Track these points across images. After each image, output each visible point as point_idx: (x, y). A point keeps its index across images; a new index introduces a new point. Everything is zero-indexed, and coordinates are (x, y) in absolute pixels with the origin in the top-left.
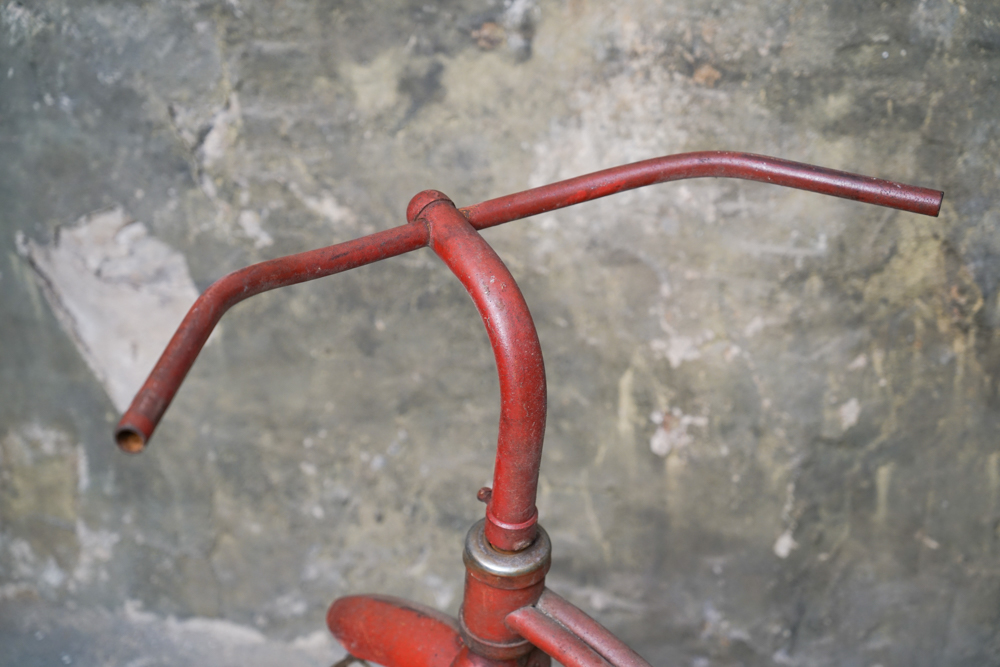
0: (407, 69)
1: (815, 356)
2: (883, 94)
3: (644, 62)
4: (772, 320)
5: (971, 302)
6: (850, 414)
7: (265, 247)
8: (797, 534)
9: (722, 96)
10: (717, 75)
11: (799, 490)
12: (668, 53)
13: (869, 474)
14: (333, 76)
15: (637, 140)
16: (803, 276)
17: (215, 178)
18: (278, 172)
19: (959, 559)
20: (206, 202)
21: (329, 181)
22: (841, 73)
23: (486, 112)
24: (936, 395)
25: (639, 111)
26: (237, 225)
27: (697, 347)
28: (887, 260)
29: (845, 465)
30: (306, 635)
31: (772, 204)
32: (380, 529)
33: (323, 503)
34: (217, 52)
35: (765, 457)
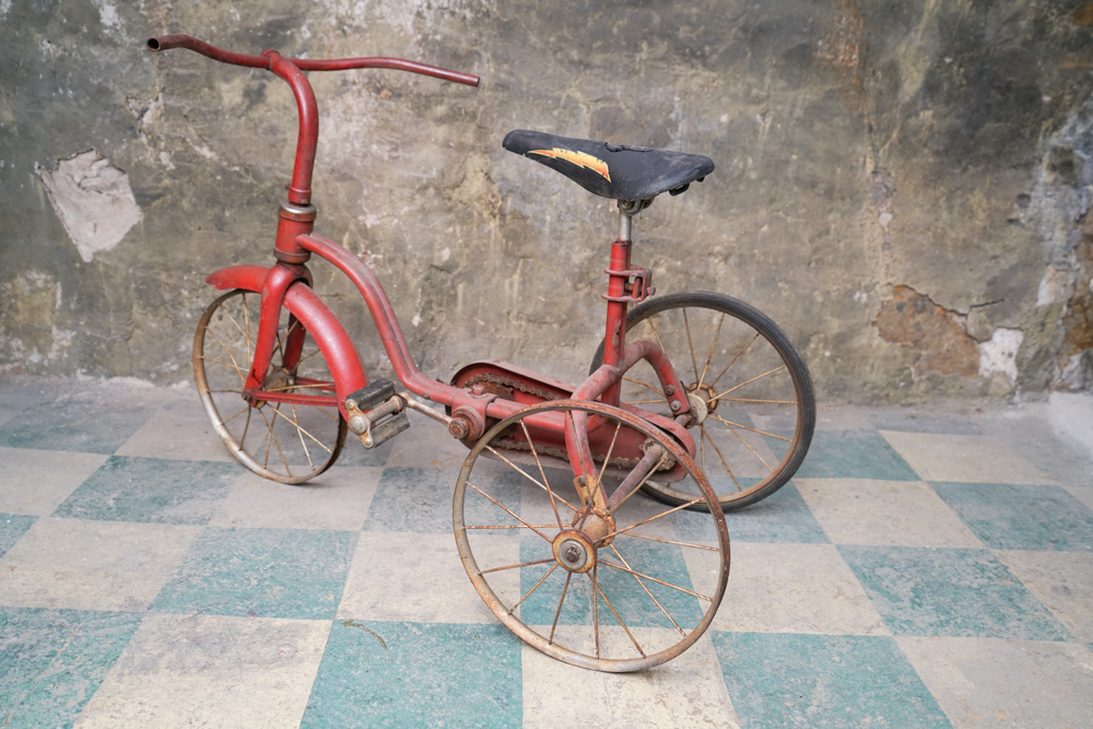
0: (248, 86)
1: (431, 226)
2: (459, 106)
3: (358, 87)
4: (412, 208)
5: (497, 202)
6: (446, 254)
7: (171, 170)
8: (423, 314)
9: (392, 103)
10: (390, 94)
11: (424, 291)
12: (369, 83)
13: (454, 287)
14: (212, 88)
15: (354, 123)
16: (426, 187)
17: (147, 135)
18: (180, 132)
19: (493, 330)
20: (141, 146)
21: (206, 139)
22: (443, 95)
23: (285, 108)
24: (483, 249)
25: (355, 110)
26: (158, 159)
27: (379, 219)
28: (462, 182)
29: (444, 282)
30: (178, 383)
31: (413, 154)
32: (221, 323)
33: (191, 311)
34: (154, 72)
35: (408, 275)
